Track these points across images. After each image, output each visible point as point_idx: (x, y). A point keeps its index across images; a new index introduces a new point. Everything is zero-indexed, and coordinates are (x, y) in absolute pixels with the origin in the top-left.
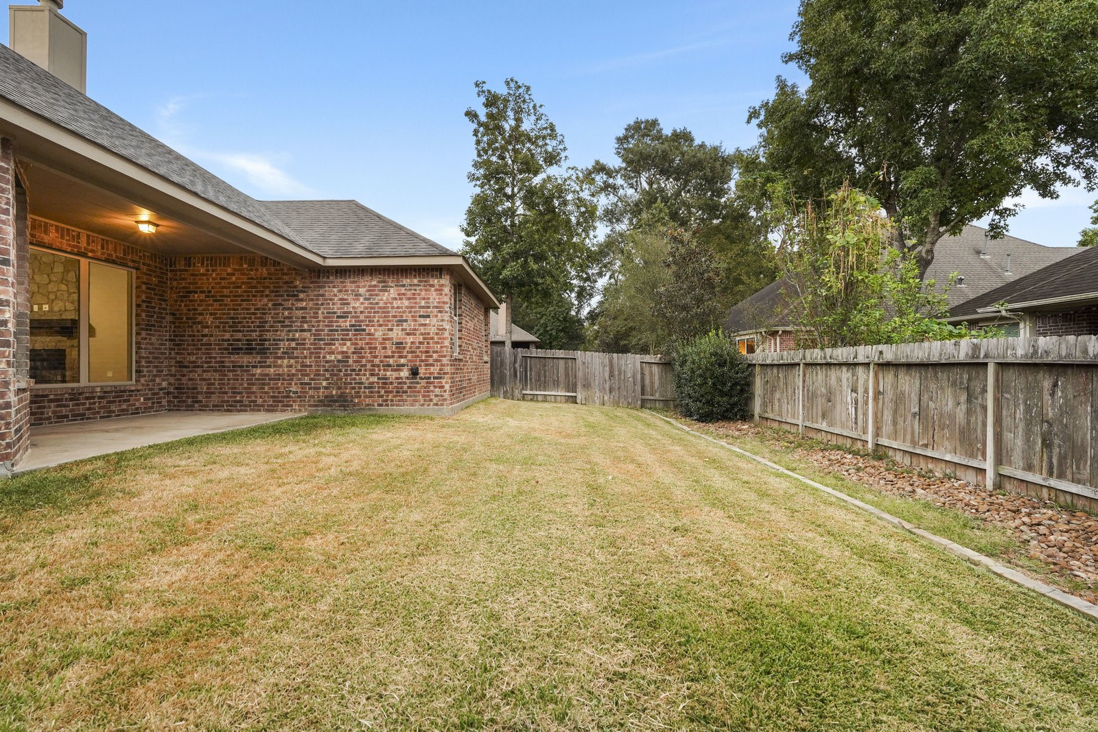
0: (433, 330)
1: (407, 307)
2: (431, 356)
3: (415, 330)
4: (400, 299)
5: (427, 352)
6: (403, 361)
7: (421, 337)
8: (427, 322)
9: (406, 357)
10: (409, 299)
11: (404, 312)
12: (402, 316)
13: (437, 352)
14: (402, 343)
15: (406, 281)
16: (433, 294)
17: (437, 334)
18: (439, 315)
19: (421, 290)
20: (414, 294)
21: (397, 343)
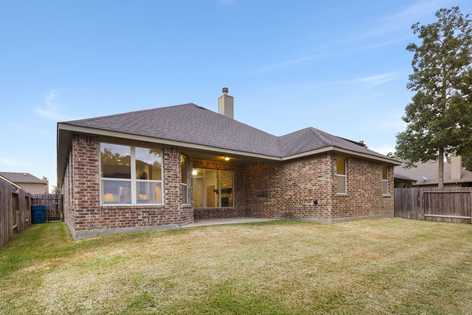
0: (323, 183)
1: (313, 174)
2: (323, 195)
3: (316, 183)
4: (310, 170)
5: (321, 193)
6: (311, 198)
7: (319, 186)
8: (321, 179)
9: (313, 196)
10: (314, 170)
11: (312, 176)
12: (311, 178)
13: (325, 193)
14: (311, 190)
15: (312, 162)
16: (323, 166)
17: (325, 184)
18: (326, 175)
19: (318, 165)
20: (315, 167)
21: (309, 190)
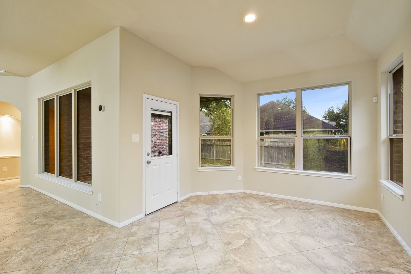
0: (164, 138)
1: (157, 129)
2: (164, 147)
3: (159, 138)
4: (155, 126)
5: (163, 146)
6: (156, 149)
7: (161, 140)
8: (163, 135)
9: (157, 148)
10: (158, 126)
11: (156, 131)
12: (156, 133)
13: (165, 145)
14: (156, 143)
15: (157, 120)
16: (164, 125)
18: (166, 132)
19: (161, 123)
20: (159, 125)
21: (155, 143)
